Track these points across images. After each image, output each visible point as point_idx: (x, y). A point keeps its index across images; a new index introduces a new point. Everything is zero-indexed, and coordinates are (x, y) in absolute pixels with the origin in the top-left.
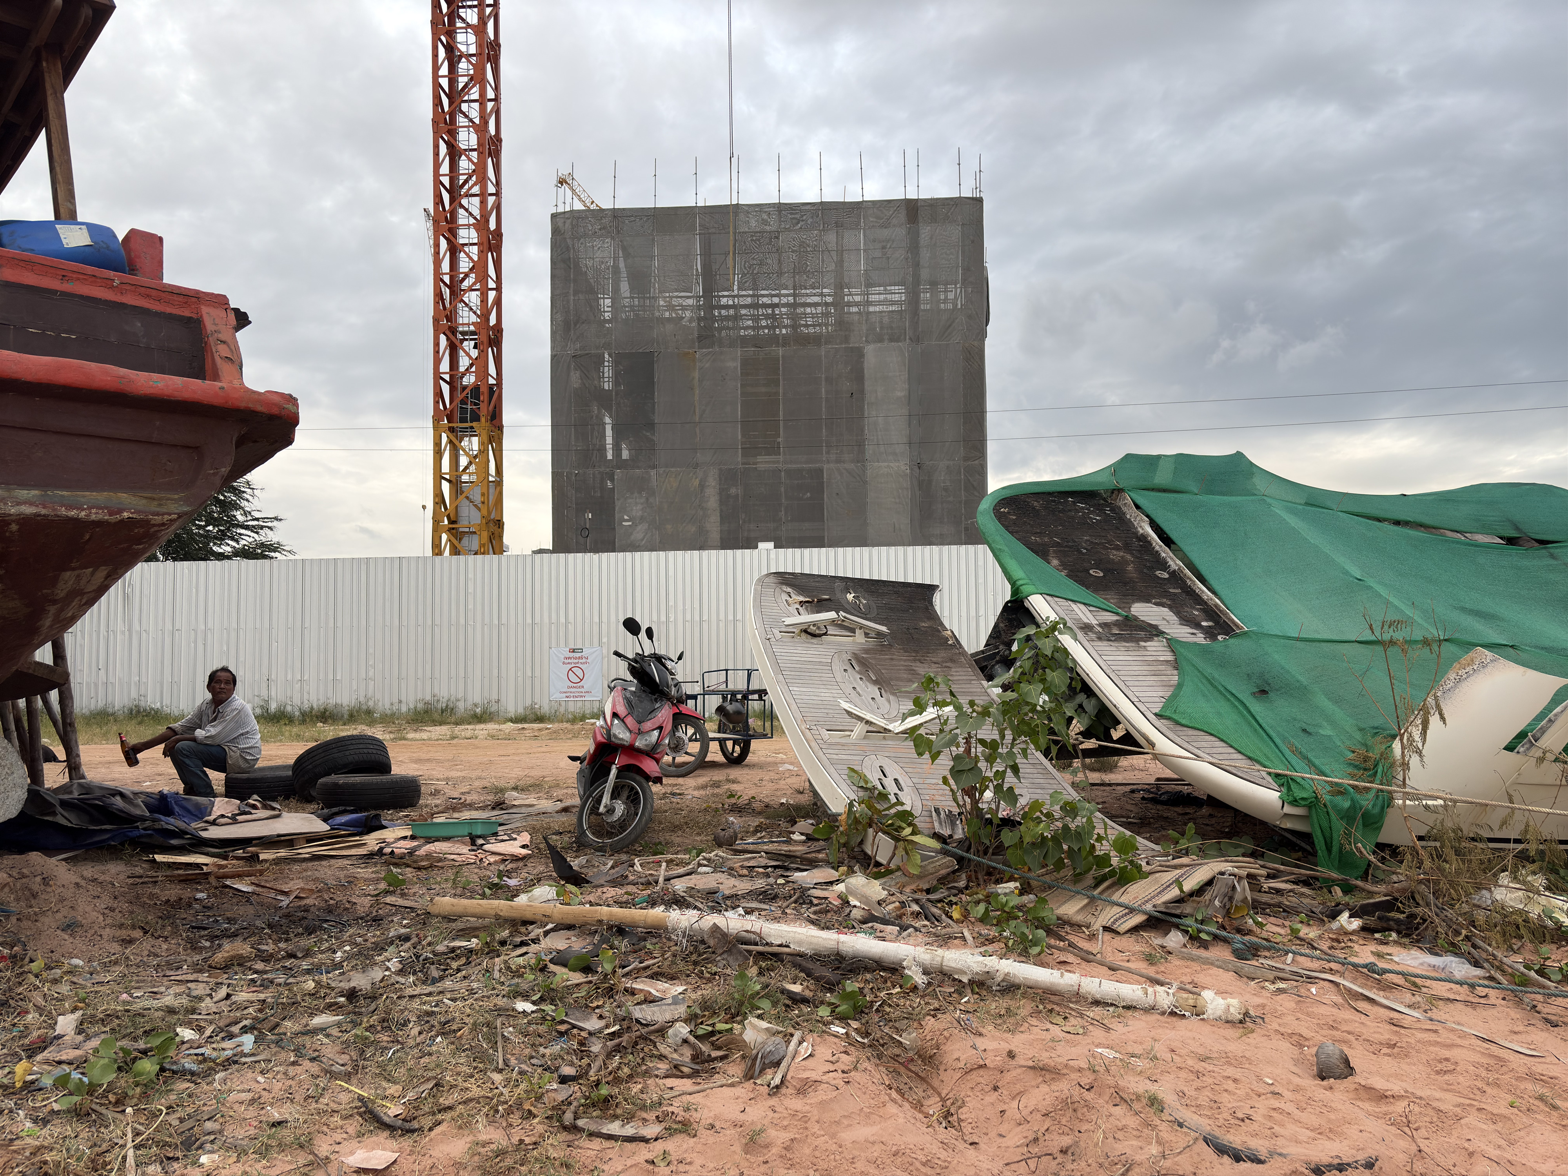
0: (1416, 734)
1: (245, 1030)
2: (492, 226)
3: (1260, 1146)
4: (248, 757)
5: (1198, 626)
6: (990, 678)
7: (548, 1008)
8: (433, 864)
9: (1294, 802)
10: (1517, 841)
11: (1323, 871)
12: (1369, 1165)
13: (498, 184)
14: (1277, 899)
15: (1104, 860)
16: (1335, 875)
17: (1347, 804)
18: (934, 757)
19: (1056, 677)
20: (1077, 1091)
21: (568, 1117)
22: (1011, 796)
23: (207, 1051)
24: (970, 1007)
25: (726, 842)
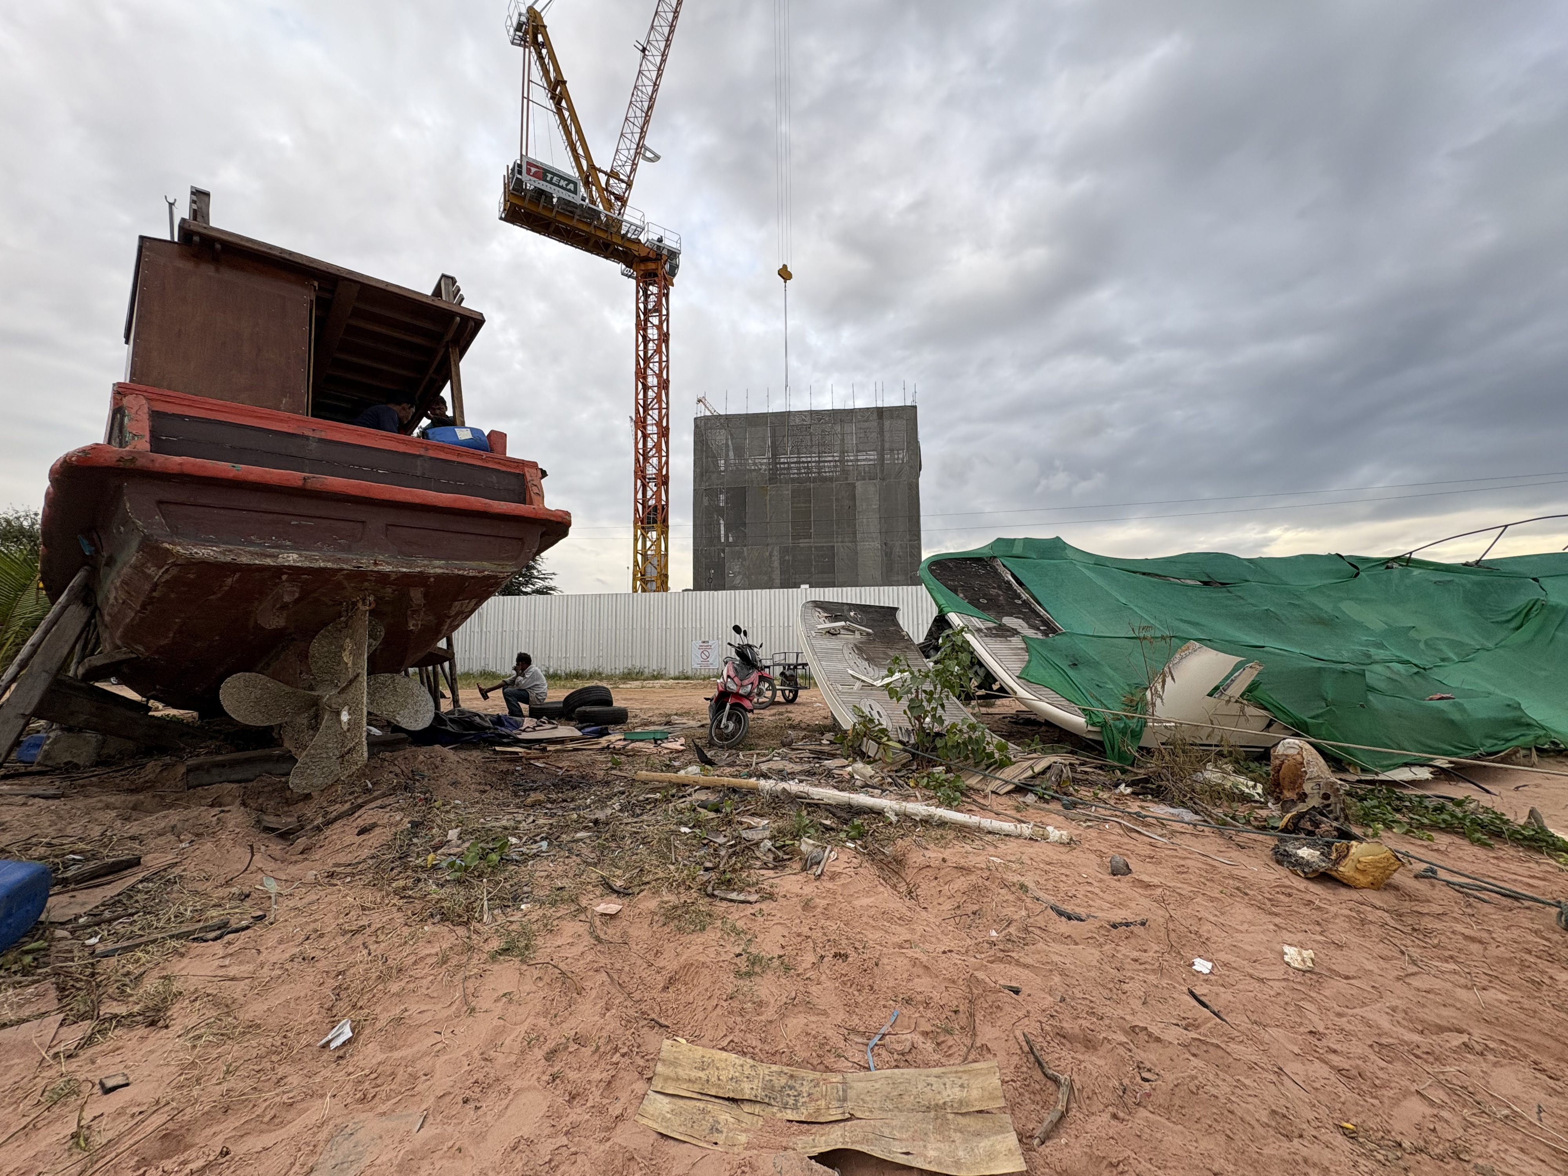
0: (1159, 689)
1: (543, 839)
2: (664, 424)
3: (1082, 912)
4: (540, 698)
5: (1038, 629)
6: (927, 657)
7: (697, 831)
8: (635, 753)
9: (1093, 724)
10: (1216, 746)
11: (1110, 762)
12: (1143, 924)
13: (667, 403)
14: (1086, 777)
15: (991, 755)
16: (1116, 764)
17: (1122, 725)
18: (898, 700)
19: (964, 657)
20: (980, 881)
21: (710, 889)
22: (941, 721)
23: (524, 849)
24: (921, 834)
25: (788, 745)
